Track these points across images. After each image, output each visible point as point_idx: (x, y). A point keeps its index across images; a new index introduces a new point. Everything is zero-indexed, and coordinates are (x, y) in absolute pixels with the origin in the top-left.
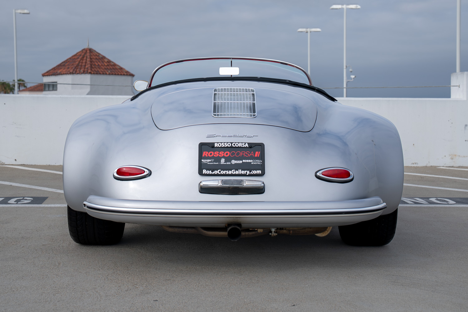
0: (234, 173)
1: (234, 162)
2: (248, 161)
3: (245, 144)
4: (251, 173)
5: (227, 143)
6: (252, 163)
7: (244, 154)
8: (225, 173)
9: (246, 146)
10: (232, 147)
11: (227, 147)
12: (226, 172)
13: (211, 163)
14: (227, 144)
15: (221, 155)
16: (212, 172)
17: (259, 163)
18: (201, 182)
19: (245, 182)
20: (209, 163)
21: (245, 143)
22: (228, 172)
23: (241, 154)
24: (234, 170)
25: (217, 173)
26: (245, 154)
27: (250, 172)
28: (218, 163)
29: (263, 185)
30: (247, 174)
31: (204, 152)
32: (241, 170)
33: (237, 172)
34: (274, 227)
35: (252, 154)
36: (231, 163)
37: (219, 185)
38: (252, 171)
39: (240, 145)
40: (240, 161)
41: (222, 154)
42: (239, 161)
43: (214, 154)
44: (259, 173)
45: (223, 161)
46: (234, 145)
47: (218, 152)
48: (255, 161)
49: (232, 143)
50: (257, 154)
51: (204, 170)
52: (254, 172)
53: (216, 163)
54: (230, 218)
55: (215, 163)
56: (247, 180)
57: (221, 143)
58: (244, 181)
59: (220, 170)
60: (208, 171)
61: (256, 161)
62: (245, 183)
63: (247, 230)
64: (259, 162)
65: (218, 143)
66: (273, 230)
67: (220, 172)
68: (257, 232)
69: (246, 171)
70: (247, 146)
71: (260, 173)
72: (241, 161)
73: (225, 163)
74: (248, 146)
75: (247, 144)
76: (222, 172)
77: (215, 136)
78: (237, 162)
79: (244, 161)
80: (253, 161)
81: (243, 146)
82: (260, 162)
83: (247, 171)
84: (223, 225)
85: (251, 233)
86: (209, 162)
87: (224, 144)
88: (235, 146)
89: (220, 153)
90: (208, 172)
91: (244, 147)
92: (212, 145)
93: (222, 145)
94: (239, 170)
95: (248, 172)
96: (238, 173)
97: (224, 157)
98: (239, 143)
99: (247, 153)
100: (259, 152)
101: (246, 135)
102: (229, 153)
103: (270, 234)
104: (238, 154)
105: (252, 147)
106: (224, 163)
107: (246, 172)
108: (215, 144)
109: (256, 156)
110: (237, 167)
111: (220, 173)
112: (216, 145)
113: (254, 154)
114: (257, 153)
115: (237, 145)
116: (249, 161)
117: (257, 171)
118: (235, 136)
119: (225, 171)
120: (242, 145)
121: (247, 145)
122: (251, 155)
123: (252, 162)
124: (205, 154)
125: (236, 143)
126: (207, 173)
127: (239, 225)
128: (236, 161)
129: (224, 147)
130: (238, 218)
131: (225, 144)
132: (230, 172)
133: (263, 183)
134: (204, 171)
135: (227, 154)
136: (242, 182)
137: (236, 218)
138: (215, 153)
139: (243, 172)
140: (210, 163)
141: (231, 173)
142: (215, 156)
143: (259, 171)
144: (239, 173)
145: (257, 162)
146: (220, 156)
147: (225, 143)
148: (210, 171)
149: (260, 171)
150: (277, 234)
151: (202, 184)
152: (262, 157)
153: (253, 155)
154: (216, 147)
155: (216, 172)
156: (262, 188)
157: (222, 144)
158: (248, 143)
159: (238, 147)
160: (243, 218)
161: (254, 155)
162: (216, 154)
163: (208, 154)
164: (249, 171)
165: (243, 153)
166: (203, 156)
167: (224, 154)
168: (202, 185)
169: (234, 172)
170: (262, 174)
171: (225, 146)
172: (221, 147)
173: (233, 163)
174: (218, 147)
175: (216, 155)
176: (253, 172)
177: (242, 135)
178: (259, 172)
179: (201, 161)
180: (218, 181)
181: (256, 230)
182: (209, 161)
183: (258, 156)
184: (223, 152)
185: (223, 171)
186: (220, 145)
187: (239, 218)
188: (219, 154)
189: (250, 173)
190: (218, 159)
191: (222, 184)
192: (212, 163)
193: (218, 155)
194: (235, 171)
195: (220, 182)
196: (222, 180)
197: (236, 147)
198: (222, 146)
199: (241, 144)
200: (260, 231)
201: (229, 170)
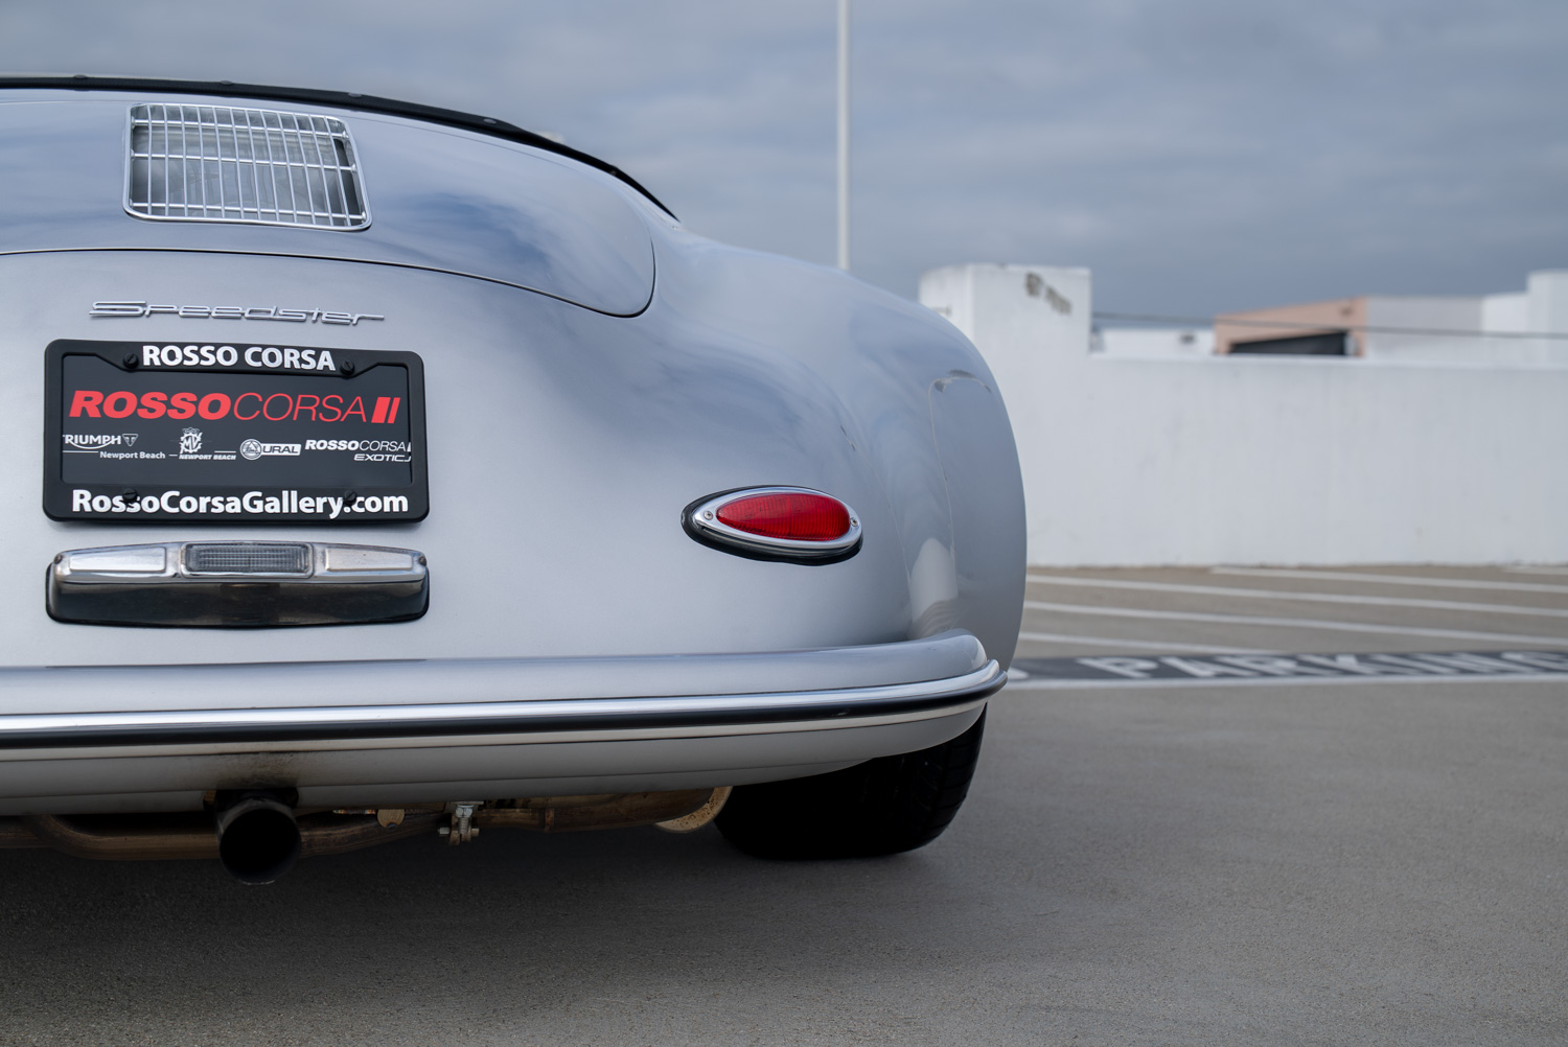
0: (259, 509)
1: (253, 449)
2: (333, 445)
3: (316, 357)
4: (355, 507)
5: (218, 346)
6: (357, 457)
7: (312, 408)
8: (203, 509)
9: (320, 367)
10: (241, 370)
11: (217, 370)
12: (209, 505)
13: (121, 456)
14: (214, 353)
15: (181, 411)
16: (127, 502)
17: (394, 458)
18: (58, 560)
19: (319, 555)
20: (109, 455)
21: (319, 351)
22: (225, 503)
23: (298, 407)
24: (259, 494)
25: (155, 508)
26: (320, 409)
27: (348, 503)
28: (162, 455)
29: (419, 570)
30: (333, 516)
31: (79, 395)
32: (294, 494)
33: (273, 506)
34: (467, 799)
35: (356, 408)
36: (238, 454)
37: (170, 572)
38: (360, 499)
39: (288, 359)
40: (290, 446)
41: (184, 403)
42: (283, 446)
43: (140, 406)
44: (396, 509)
45: (190, 444)
46: (257, 357)
47: (162, 396)
48: (375, 446)
49: (241, 349)
50: (385, 409)
51: (77, 493)
52: (372, 504)
53: (153, 456)
54: (235, 760)
55: (143, 455)
56: (330, 546)
57: (182, 346)
58: (319, 549)
59: (177, 493)
60: (106, 499)
61: (381, 446)
62: (324, 562)
63: (324, 817)
64: (393, 451)
65: (161, 346)
66: (465, 812)
67: (173, 502)
68: (374, 824)
69: (325, 499)
70: (326, 367)
71: (405, 509)
72: (298, 448)
73: (206, 457)
74: (332, 368)
75: (326, 355)
76: (189, 505)
77: (141, 310)
78: (272, 449)
79: (311, 444)
80: (365, 445)
81: (304, 366)
82: (401, 452)
83: (331, 500)
84: (192, 799)
85: (340, 833)
86: (110, 449)
87: (197, 353)
88: (259, 364)
89: (176, 400)
90: (102, 504)
91: (314, 373)
92: (125, 360)
93: (185, 357)
94: (285, 493)
95: (337, 507)
96: (277, 510)
97: (196, 422)
98: (282, 349)
99: (331, 402)
100: (397, 401)
101: (319, 315)
102: (225, 400)
103: (443, 831)
104: (279, 407)
105: (358, 370)
106: (199, 453)
107: (327, 506)
108: (146, 349)
109: (378, 417)
110: (271, 478)
111: (176, 510)
112: (150, 356)
113: (370, 411)
114: (382, 403)
115: (272, 357)
116: (343, 445)
117: (387, 500)
118: (256, 316)
119: (204, 501)
120: (301, 361)
121: (326, 361)
122: (349, 412)
123: (358, 451)
124: (81, 402)
125: (264, 347)
126: (97, 508)
127: (286, 791)
128: (268, 446)
129: (198, 370)
130: (281, 756)
131: (204, 351)
132: (234, 506)
133: (423, 562)
134: (81, 500)
135: (214, 407)
136: (306, 553)
137: (272, 758)
138: (146, 399)
139: (307, 505)
140: (115, 456)
141: (238, 510)
142: (143, 413)
143: (395, 500)
144: (286, 510)
145: (384, 451)
146: (173, 414)
147: (200, 345)
148: (117, 500)
149: (404, 499)
150: (476, 830)
151: (64, 570)
152: (412, 425)
153: (362, 412)
154: (152, 369)
155: (149, 504)
156: (417, 586)
157: (187, 351)
158: (334, 352)
159: (281, 372)
160: (310, 755)
161: (370, 414)
162: (154, 404)
163: (100, 407)
164: (340, 500)
165: (305, 402)
166: (75, 412)
167: (196, 404)
168: (67, 572)
169: (260, 503)
170: (413, 519)
171: (203, 363)
172: (180, 369)
173: (251, 456)
174: (164, 369)
175: (152, 410)
176: (361, 505)
177: (298, 309)
178: (398, 503)
179: (63, 439)
180: (162, 551)
181: (368, 812)
182: (105, 440)
183: (391, 420)
184: (192, 397)
185: (193, 500)
186: (172, 355)
187: (287, 758)
188: (169, 405)
189: (347, 510)
190: (165, 434)
191: (189, 569)
192: (128, 456)
193: (160, 410)
194: (262, 498)
195: (175, 555)
196: (190, 546)
197: (264, 372)
198: (186, 363)
199: (296, 352)
200: (386, 817)
201: (226, 492)
